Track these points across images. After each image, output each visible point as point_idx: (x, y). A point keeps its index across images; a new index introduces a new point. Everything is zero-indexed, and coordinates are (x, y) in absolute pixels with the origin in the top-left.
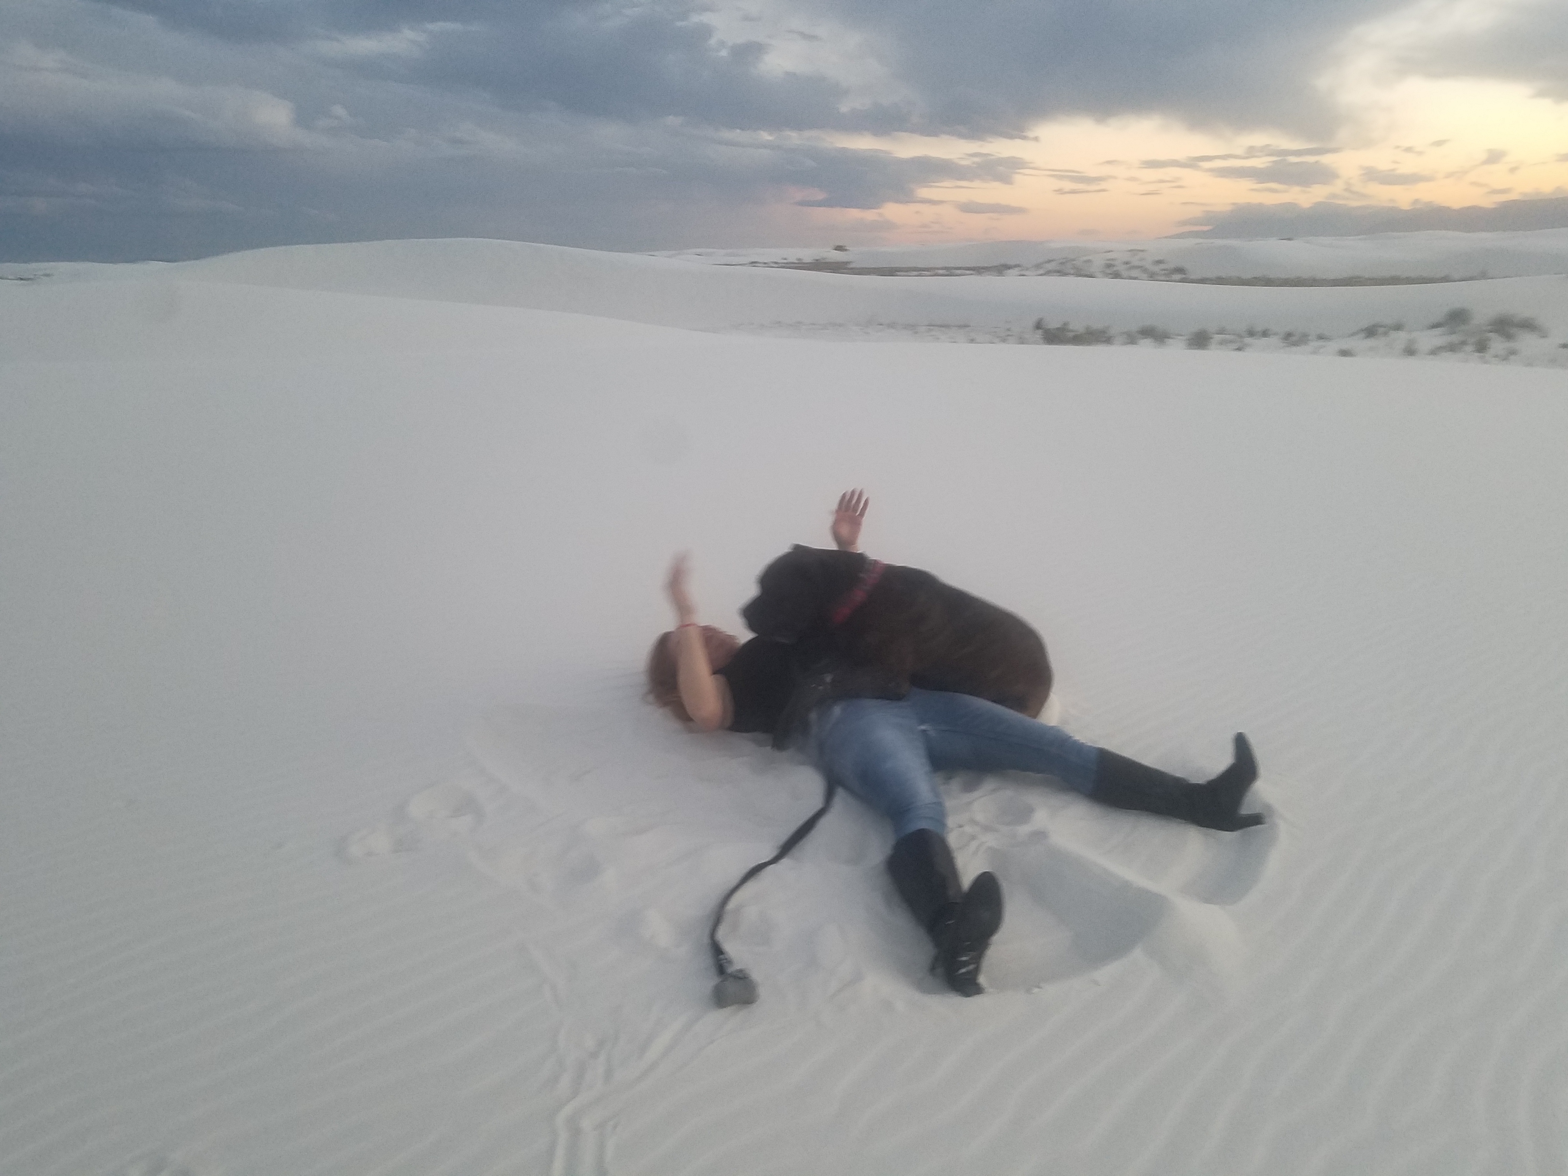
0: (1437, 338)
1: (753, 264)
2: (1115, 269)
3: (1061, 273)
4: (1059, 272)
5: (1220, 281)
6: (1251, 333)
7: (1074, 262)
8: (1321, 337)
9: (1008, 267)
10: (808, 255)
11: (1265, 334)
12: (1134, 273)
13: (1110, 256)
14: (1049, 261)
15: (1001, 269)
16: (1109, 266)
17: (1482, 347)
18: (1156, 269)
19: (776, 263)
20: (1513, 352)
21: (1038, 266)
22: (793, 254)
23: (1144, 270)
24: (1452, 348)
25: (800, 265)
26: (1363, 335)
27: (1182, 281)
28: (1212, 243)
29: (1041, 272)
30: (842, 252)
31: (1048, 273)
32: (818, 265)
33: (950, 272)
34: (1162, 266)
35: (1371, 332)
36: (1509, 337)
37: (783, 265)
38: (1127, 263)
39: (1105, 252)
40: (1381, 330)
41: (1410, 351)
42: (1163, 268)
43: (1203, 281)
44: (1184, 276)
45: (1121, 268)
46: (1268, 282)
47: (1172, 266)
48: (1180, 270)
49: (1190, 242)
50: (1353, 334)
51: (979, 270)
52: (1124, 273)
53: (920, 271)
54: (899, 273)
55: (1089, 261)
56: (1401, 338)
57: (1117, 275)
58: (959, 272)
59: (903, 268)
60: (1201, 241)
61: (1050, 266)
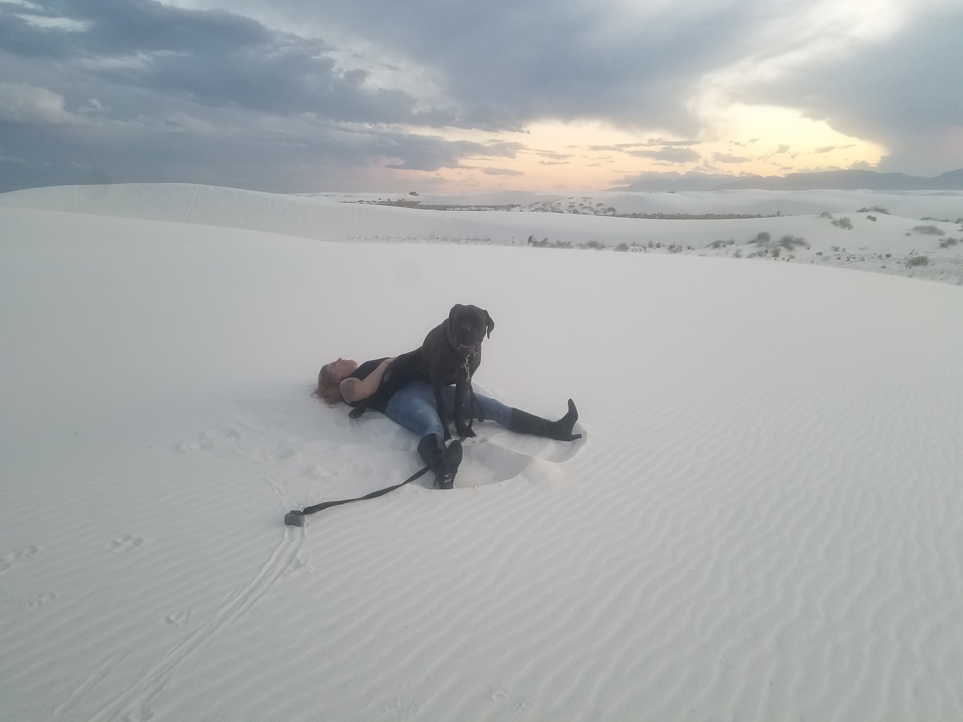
0: (752, 249)
1: (361, 202)
2: (574, 208)
3: (543, 210)
4: (542, 209)
5: (635, 216)
6: (651, 246)
7: (551, 204)
8: (689, 248)
9: (513, 206)
10: (394, 197)
11: (658, 246)
12: (586, 211)
13: (572, 201)
14: (536, 203)
15: (509, 207)
16: (571, 207)
17: (776, 254)
18: (599, 208)
19: (374, 202)
20: (792, 257)
21: (530, 206)
22: (385, 196)
23: (592, 209)
24: (760, 254)
25: (389, 203)
26: (711, 247)
27: (613, 215)
28: (629, 194)
29: (532, 209)
30: (414, 196)
31: (536, 210)
32: (400, 203)
33: (479, 208)
34: (601, 207)
35: (716, 245)
36: (790, 249)
37: (378, 203)
38: (581, 205)
39: (570, 199)
40: (722, 244)
41: (737, 255)
42: (601, 208)
43: (624, 216)
44: (614, 213)
45: (578, 208)
46: (662, 217)
47: (606, 207)
48: (611, 209)
49: (617, 194)
50: (708, 246)
51: (495, 208)
52: (580, 212)
53: (461, 208)
54: (448, 209)
55: (560, 204)
56: (733, 248)
57: (576, 212)
58: (484, 208)
59: (450, 205)
60: (622, 192)
61: (537, 206)
